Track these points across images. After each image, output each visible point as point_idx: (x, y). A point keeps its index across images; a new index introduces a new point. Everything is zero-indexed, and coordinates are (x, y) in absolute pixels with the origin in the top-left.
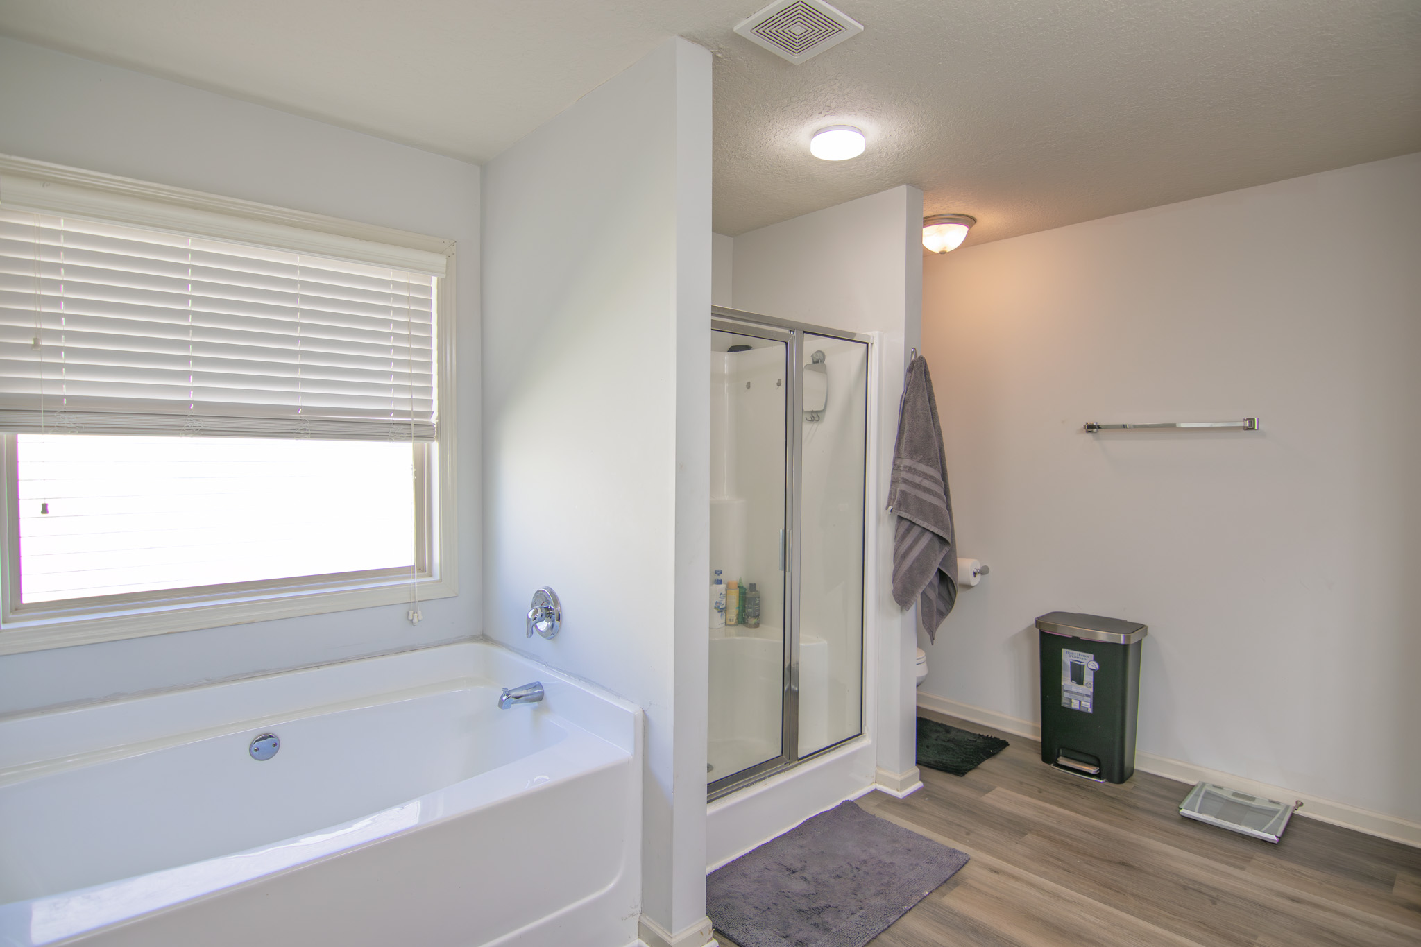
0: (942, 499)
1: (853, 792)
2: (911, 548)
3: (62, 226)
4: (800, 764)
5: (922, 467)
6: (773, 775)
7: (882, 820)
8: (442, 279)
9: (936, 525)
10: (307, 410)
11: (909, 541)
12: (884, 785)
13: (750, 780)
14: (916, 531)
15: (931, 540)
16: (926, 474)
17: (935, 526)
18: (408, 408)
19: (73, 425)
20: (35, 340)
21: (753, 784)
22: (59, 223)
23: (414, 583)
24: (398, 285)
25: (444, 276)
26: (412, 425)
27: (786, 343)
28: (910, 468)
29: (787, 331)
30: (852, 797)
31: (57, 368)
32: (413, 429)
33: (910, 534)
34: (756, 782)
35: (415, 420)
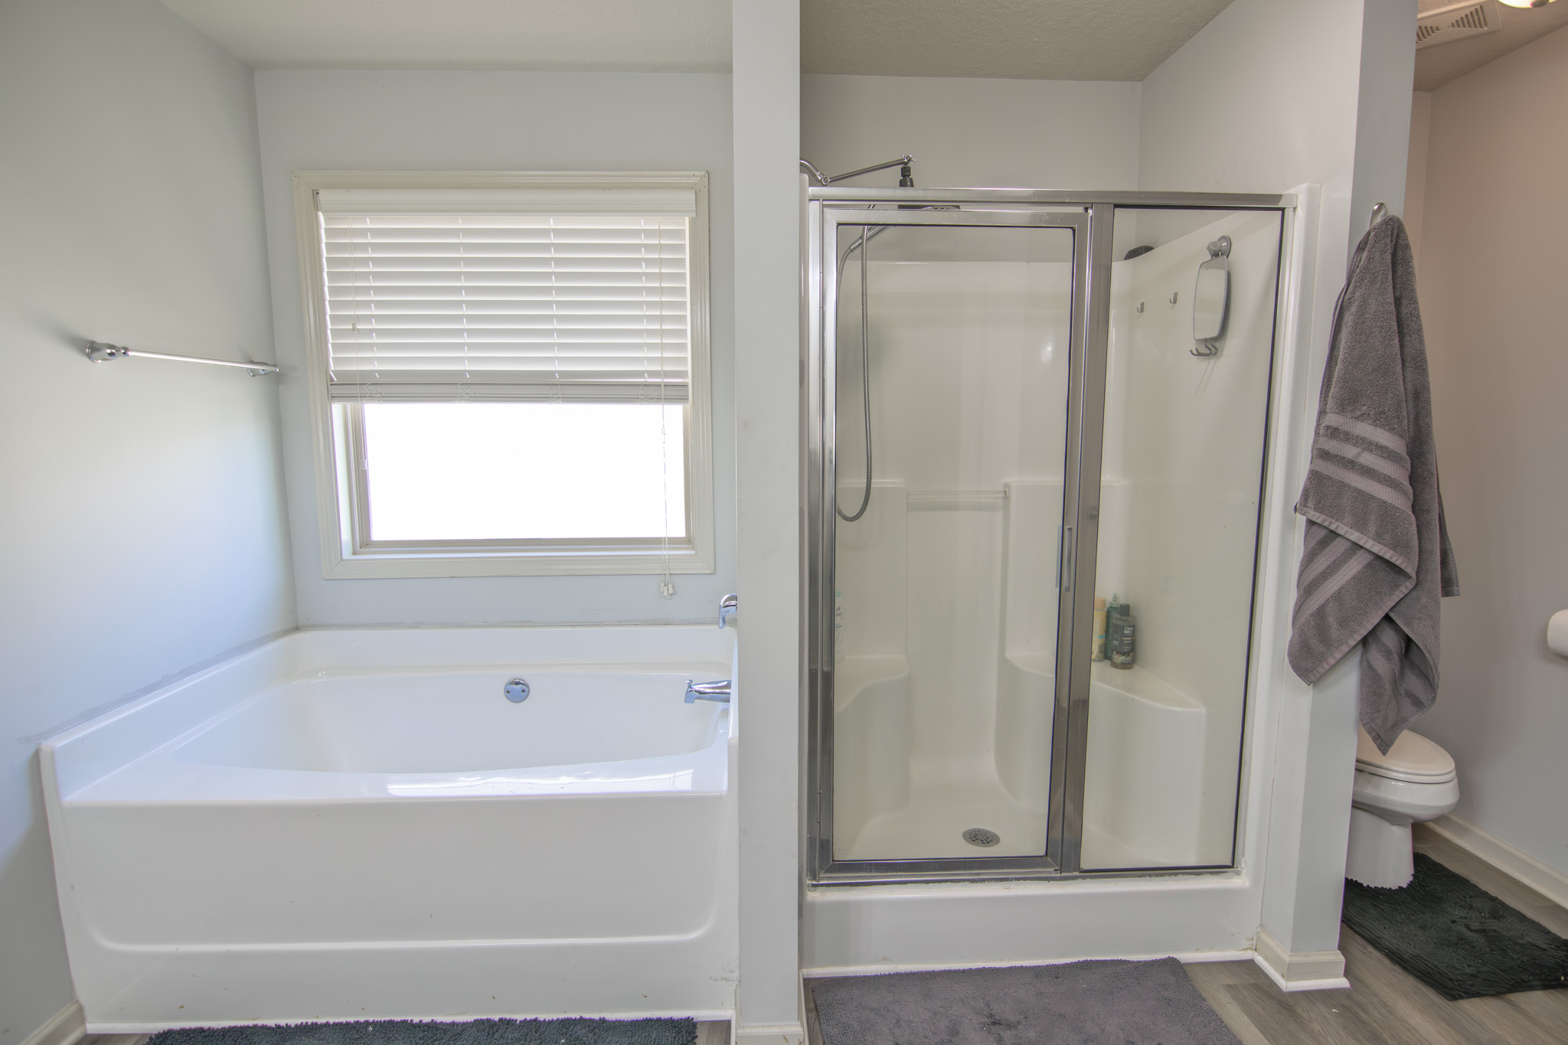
0: (1404, 493)
1: (1197, 950)
2: (1325, 575)
3: (369, 224)
4: (1084, 878)
5: (1365, 429)
6: (1025, 879)
7: (1212, 1013)
8: (693, 218)
9: (1378, 537)
10: (563, 374)
11: (1322, 563)
12: (1267, 959)
13: (979, 874)
14: (1337, 548)
15: (1369, 565)
16: (1370, 443)
17: (1374, 540)
18: (657, 368)
19: (380, 395)
20: (353, 324)
21: (983, 881)
22: (366, 223)
23: (665, 555)
24: (649, 233)
25: (694, 215)
26: (662, 386)
27: (1074, 231)
28: (1336, 429)
29: (1080, 210)
30: (1185, 956)
31: (369, 347)
32: (662, 391)
33: (1327, 550)
34: (989, 880)
35: (665, 380)
